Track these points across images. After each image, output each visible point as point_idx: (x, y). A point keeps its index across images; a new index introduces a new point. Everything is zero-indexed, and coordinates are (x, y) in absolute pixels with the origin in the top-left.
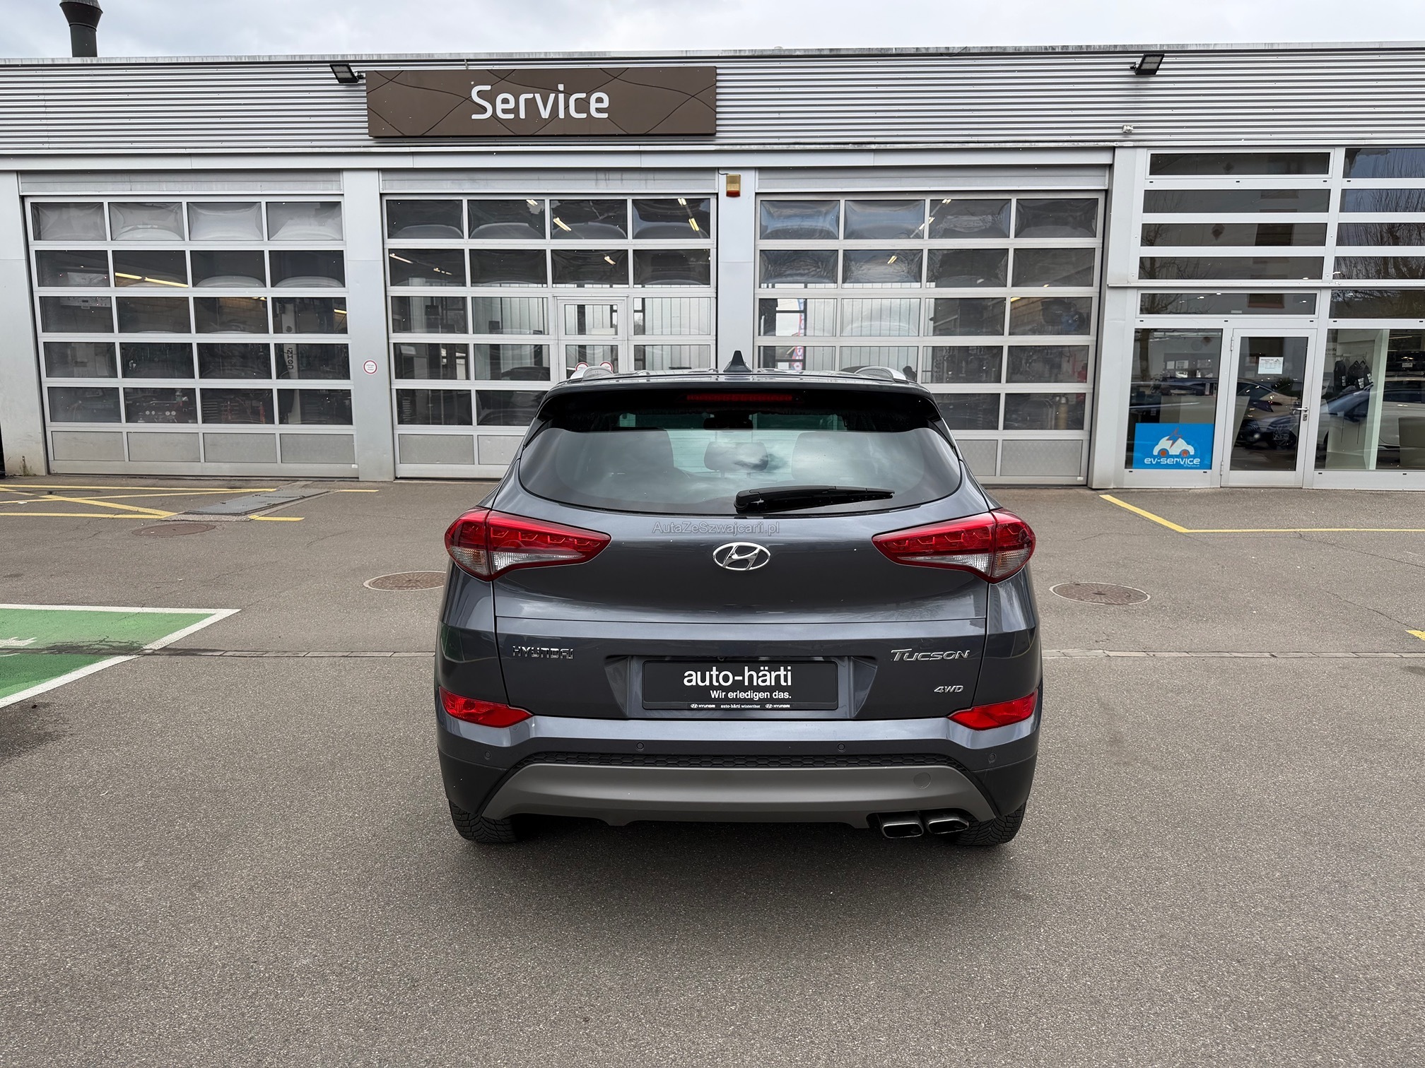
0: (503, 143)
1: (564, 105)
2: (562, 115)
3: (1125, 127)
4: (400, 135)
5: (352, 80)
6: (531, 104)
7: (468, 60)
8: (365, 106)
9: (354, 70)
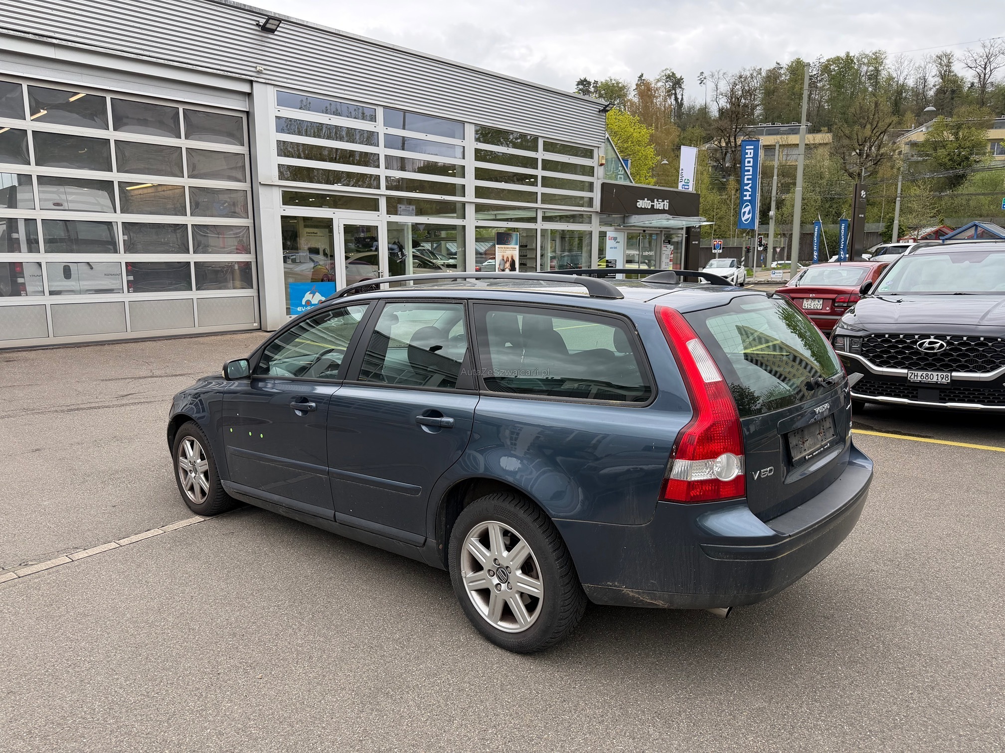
3: (258, 68)
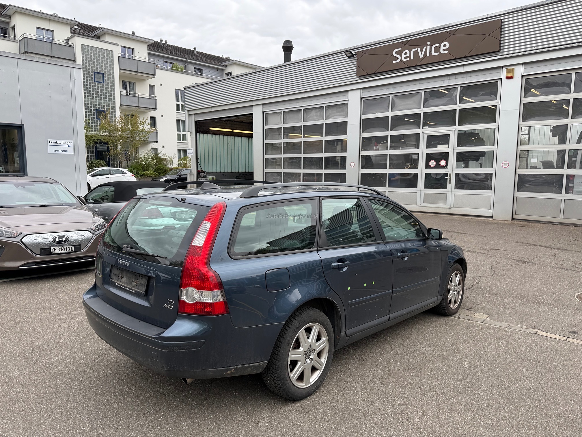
0: (405, 71)
1: (430, 51)
2: (428, 55)
4: (367, 74)
5: (352, 56)
6: (416, 53)
7: (393, 40)
8: (356, 65)
9: (353, 52)
